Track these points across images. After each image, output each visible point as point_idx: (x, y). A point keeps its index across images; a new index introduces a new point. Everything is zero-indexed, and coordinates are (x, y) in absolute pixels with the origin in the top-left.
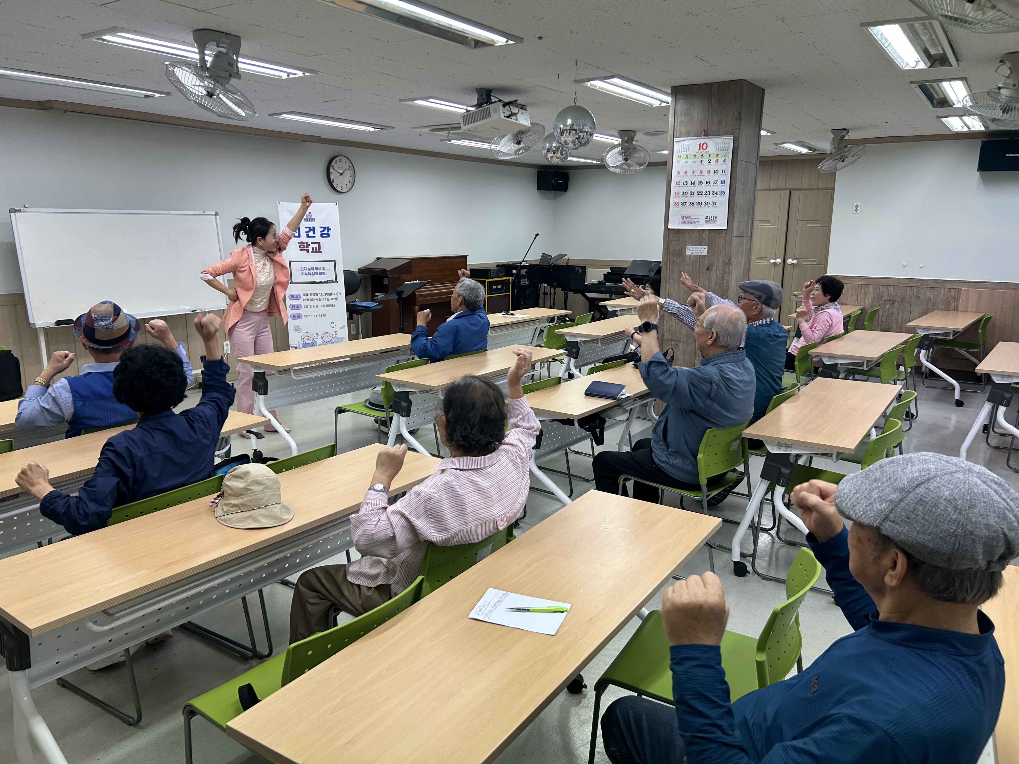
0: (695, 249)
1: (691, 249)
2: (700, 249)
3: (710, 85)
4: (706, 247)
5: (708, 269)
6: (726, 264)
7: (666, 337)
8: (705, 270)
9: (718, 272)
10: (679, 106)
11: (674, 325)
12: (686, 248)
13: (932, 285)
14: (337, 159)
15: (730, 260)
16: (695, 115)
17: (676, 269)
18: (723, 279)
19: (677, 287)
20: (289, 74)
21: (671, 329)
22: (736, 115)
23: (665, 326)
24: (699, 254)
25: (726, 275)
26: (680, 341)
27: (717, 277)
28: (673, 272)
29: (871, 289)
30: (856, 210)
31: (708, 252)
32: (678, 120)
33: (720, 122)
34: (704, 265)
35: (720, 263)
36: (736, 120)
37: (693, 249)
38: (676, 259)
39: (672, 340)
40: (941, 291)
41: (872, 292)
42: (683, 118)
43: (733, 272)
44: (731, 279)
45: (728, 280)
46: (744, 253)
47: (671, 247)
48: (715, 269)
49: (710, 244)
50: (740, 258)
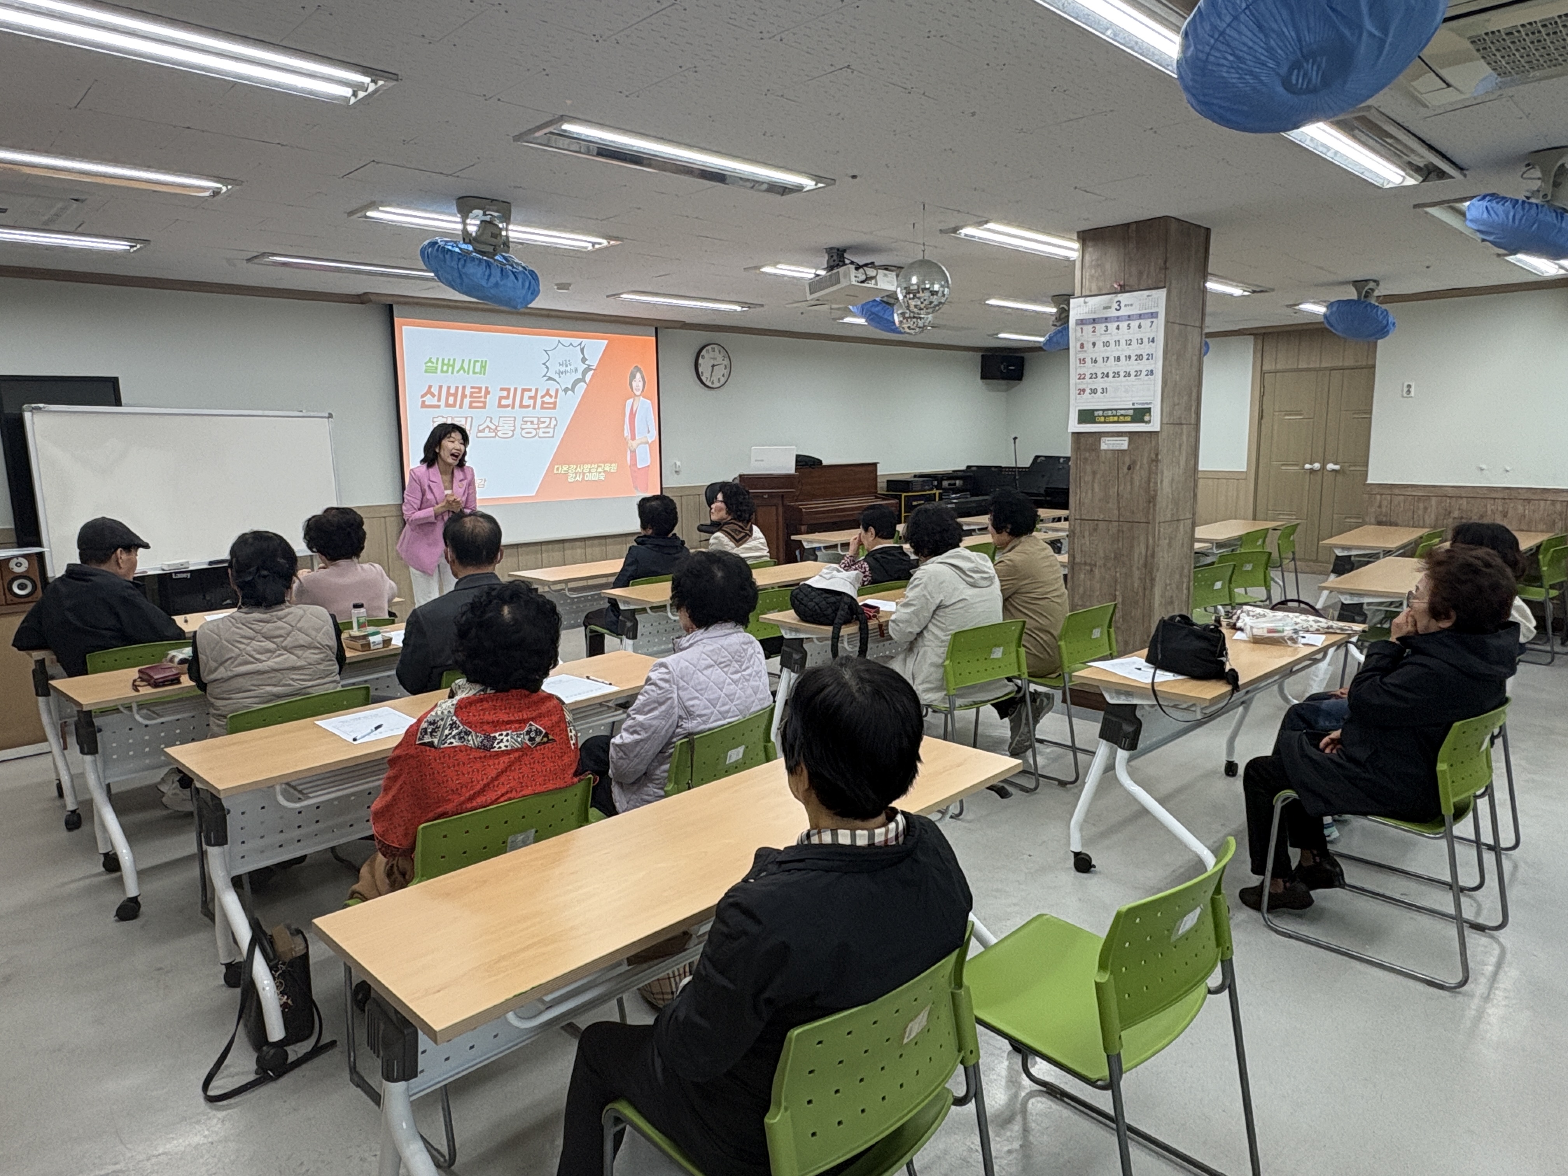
0: (1112, 442)
1: (1107, 442)
2: (1119, 442)
3: (1128, 225)
4: (1127, 439)
5: (1129, 468)
6: (1153, 461)
7: (1078, 560)
8: (1125, 470)
9: (1143, 472)
10: (1087, 257)
11: (1088, 543)
12: (1100, 441)
13: (1526, 496)
14: (709, 348)
15: (1157, 455)
16: (1108, 266)
17: (1088, 469)
18: (1149, 481)
19: (1090, 492)
20: (594, 244)
21: (1084, 549)
22: (1161, 262)
23: (1076, 546)
24: (1118, 448)
25: (1153, 476)
26: (1095, 565)
27: (1142, 479)
28: (1085, 473)
29: (1434, 501)
30: (1409, 392)
31: (1129, 445)
32: (1087, 274)
33: (1140, 273)
34: (1124, 463)
35: (1145, 461)
36: (1161, 269)
37: (1109, 442)
38: (1088, 454)
39: (1085, 564)
40: (1539, 505)
41: (1434, 507)
42: (1093, 271)
43: (1166, 472)
44: (1162, 481)
45: (1156, 483)
46: (1184, 447)
47: (1082, 439)
48: (1138, 467)
49: (1131, 435)
50: (1177, 453)
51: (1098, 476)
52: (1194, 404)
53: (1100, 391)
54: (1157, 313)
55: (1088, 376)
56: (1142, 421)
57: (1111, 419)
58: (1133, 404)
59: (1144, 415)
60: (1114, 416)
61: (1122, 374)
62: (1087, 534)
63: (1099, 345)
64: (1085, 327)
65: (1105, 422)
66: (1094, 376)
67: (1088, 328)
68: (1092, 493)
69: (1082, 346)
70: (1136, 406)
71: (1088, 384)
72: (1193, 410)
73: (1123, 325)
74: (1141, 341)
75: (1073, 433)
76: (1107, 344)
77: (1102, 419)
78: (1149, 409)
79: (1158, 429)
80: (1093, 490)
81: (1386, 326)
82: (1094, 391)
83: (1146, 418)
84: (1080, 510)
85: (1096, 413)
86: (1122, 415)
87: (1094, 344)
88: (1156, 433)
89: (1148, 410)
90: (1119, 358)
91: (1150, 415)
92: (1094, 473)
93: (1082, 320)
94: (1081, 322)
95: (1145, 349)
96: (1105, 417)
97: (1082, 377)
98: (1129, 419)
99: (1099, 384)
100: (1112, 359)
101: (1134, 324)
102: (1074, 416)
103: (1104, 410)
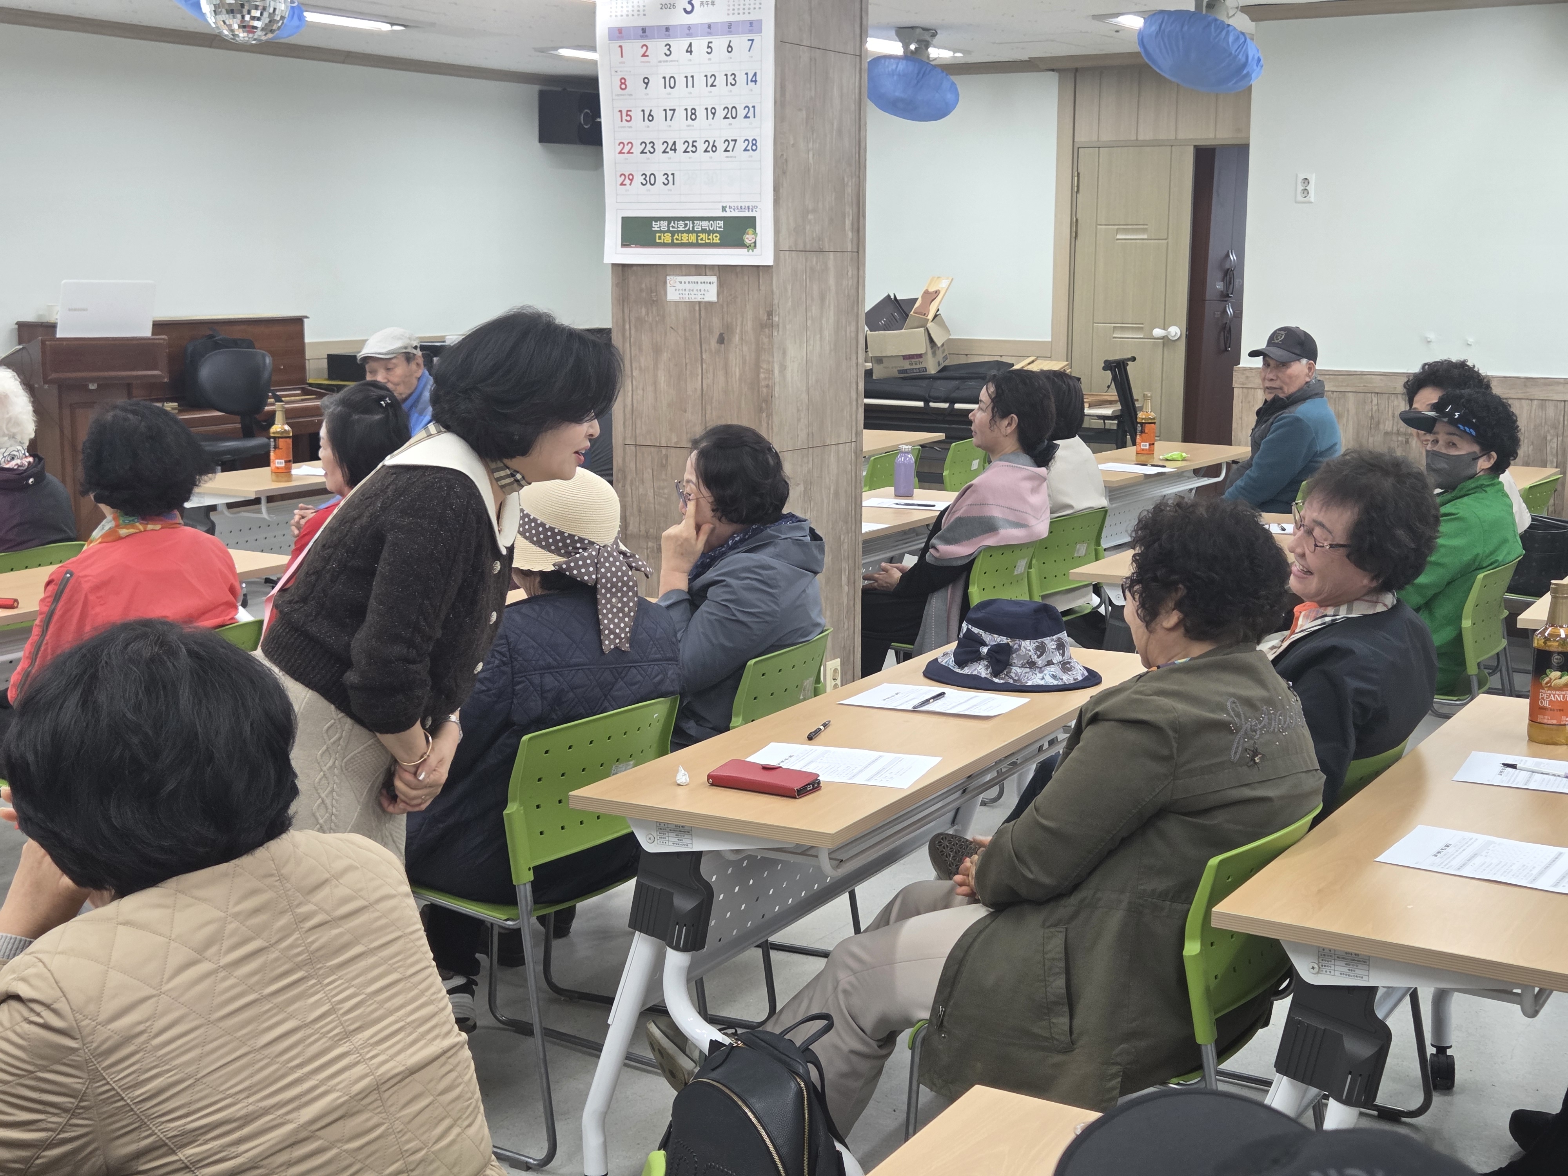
0: (688, 286)
1: (678, 286)
2: (700, 286)
4: (714, 279)
5: (721, 340)
6: (763, 326)
8: (713, 344)
9: (745, 349)
11: (650, 493)
12: (665, 283)
15: (770, 314)
17: (645, 339)
18: (757, 366)
21: (643, 506)
24: (699, 298)
25: (765, 357)
27: (744, 363)
28: (640, 350)
30: (1305, 191)
31: (718, 293)
34: (711, 332)
35: (749, 326)
37: (683, 286)
38: (644, 311)
43: (793, 351)
44: (783, 368)
45: (770, 372)
46: (831, 298)
47: (632, 279)
48: (737, 339)
49: (723, 272)
50: (815, 310)
51: (665, 356)
52: (849, 211)
53: (661, 179)
54: (760, 22)
55: (638, 149)
56: (741, 244)
57: (685, 238)
58: (724, 209)
59: (744, 233)
60: (688, 232)
61: (701, 147)
62: (648, 475)
63: (656, 83)
64: (628, 46)
65: (672, 245)
66: (648, 148)
67: (633, 47)
68: (655, 390)
69: (623, 82)
70: (728, 214)
71: (638, 164)
72: (848, 223)
73: (699, 44)
74: (732, 80)
75: (614, 266)
76: (670, 82)
77: (667, 238)
78: (754, 219)
79: (770, 262)
80: (655, 383)
81: (1245, 65)
82: (649, 180)
83: (748, 238)
84: (634, 424)
85: (656, 226)
86: (703, 231)
87: (646, 82)
88: (767, 268)
89: (750, 222)
90: (694, 112)
91: (755, 233)
92: (657, 350)
93: (620, 30)
94: (619, 34)
95: (740, 96)
96: (673, 234)
97: (625, 148)
98: (717, 240)
99: (659, 164)
100: (680, 114)
101: (720, 43)
102: (613, 231)
103: (669, 219)
